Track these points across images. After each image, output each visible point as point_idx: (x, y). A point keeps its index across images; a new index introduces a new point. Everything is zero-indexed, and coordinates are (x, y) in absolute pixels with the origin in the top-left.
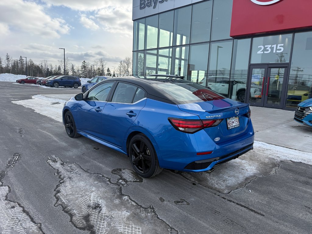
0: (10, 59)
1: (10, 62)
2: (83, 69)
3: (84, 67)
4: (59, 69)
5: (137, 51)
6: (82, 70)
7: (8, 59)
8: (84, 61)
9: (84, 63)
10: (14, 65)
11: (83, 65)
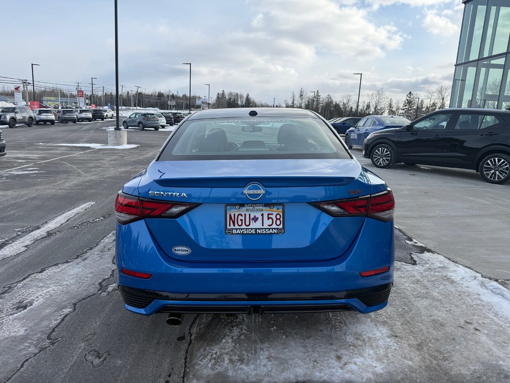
0: (304, 96)
1: (303, 100)
2: (406, 106)
3: (409, 102)
4: (368, 107)
5: (464, 63)
6: (404, 108)
7: (302, 95)
8: (410, 93)
9: (409, 95)
10: (308, 104)
11: (407, 100)
